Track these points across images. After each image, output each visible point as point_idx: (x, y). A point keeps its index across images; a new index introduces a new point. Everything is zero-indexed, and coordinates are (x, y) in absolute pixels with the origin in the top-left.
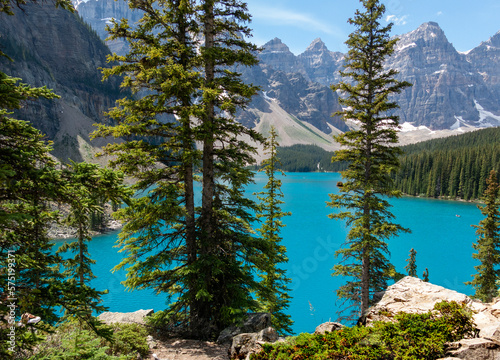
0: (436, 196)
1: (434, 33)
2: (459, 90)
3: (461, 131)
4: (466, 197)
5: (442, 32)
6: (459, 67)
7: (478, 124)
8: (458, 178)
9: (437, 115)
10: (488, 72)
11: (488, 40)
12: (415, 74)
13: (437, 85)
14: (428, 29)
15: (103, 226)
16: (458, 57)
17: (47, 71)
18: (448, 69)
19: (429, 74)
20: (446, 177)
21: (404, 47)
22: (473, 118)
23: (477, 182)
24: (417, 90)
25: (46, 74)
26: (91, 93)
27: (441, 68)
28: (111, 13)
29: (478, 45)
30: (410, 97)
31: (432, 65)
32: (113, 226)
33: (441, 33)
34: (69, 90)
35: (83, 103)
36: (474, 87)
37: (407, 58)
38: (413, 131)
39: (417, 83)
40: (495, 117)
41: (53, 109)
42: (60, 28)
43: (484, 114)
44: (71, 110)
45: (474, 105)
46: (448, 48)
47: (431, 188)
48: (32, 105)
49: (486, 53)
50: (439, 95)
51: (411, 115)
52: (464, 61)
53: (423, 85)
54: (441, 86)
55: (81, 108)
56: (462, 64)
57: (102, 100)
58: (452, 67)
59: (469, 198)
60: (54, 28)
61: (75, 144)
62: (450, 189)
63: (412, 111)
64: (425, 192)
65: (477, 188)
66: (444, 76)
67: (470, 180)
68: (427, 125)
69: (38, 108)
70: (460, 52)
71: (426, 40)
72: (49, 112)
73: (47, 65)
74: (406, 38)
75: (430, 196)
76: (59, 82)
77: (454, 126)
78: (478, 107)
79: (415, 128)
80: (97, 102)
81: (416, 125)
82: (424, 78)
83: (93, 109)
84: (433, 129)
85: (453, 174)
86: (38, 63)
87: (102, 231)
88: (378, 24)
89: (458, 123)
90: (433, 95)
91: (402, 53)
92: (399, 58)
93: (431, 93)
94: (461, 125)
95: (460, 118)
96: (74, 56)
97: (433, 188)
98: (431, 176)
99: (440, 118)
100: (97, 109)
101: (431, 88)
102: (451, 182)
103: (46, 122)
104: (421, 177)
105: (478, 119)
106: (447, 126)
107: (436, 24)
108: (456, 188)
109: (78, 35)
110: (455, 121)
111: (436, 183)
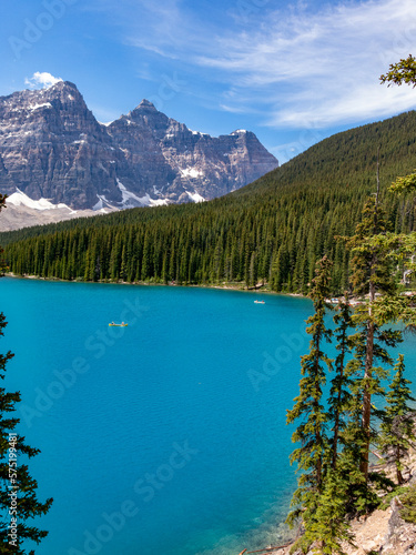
0: (96, 279)
1: (72, 95)
2: (100, 165)
3: (103, 211)
4: (129, 279)
5: (81, 97)
6: (100, 140)
7: (121, 205)
8: (119, 257)
9: (79, 193)
10: (129, 149)
11: (128, 114)
12: (51, 140)
13: (77, 156)
14: (65, 89)
16: (99, 128)
18: (88, 140)
19: (67, 143)
20: (107, 256)
21: (37, 106)
22: (115, 198)
23: (141, 262)
24: (55, 160)
27: (81, 138)
29: (119, 118)
30: (47, 168)
31: (70, 133)
33: (79, 97)
36: (116, 164)
37: (41, 120)
38: (51, 210)
39: (54, 152)
40: (138, 199)
43: (127, 195)
45: (117, 184)
46: (87, 116)
47: (90, 269)
49: (127, 128)
50: (80, 168)
51: (49, 190)
52: (105, 133)
53: (62, 155)
54: (81, 158)
56: (103, 137)
58: (93, 139)
59: (132, 280)
62: (111, 270)
63: (50, 185)
64: (82, 275)
65: (141, 268)
66: (84, 147)
67: (133, 259)
68: (68, 204)
70: (101, 123)
71: (63, 101)
74: (40, 96)
75: (89, 280)
77: (97, 205)
78: (121, 186)
79: (54, 207)
81: (55, 202)
82: (63, 147)
84: (75, 209)
85: (114, 253)
89: (101, 202)
90: (73, 168)
91: (35, 113)
92: (31, 119)
93: (71, 165)
94: (104, 206)
95: (103, 197)
97: (92, 269)
98: (89, 255)
99: (82, 196)
101: (71, 160)
102: (112, 262)
104: (76, 256)
105: (121, 199)
106: (89, 205)
107: (74, 86)
108: (118, 269)
110: (97, 200)
111: (96, 263)
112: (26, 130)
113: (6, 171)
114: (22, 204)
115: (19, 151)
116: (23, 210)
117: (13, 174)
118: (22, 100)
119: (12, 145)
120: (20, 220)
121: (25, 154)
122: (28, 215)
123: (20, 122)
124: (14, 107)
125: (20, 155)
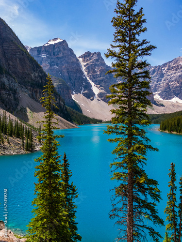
15: (32, 149)
17: (14, 78)
25: (14, 80)
26: (33, 88)
28: (44, 52)
32: (37, 149)
34: (24, 87)
35: (30, 92)
41: (16, 96)
42: (20, 59)
44: (24, 96)
48: (7, 94)
55: (29, 95)
57: (38, 91)
60: (18, 59)
61: (26, 111)
69: (10, 95)
72: (14, 97)
73: (14, 76)
76: (19, 83)
80: (36, 92)
83: (34, 95)
86: (10, 75)
87: (31, 151)
88: (133, 10)
96: (26, 71)
100: (36, 95)
103: (13, 101)
109: (28, 62)
112: (178, 72)
113: (171, 89)
114: (177, 102)
115: (176, 81)
116: (177, 104)
117: (173, 90)
118: (177, 61)
119: (173, 79)
120: (176, 108)
121: (178, 82)
122: (179, 106)
123: (176, 70)
124: (174, 64)
125: (176, 83)
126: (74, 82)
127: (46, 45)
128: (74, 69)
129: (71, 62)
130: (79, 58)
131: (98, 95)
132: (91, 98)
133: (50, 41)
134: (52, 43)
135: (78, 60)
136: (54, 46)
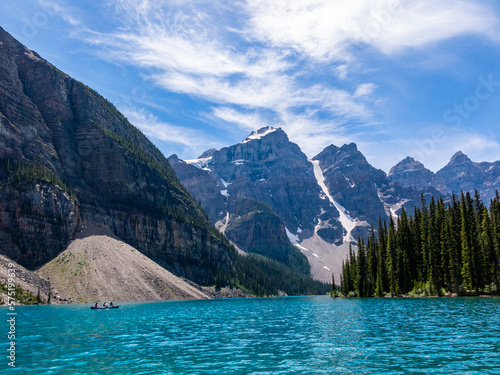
26: (129, 213)
28: (240, 155)
34: (102, 211)
42: (106, 156)
55: (113, 228)
57: (141, 219)
72: (56, 230)
83: (129, 229)
96: (117, 179)
100: (134, 228)
103: (50, 240)
126: (300, 209)
127: (245, 142)
128: (299, 183)
129: (294, 170)
130: (314, 159)
131: (352, 232)
132: (337, 241)
133: (252, 133)
134: (257, 136)
135: (311, 165)
136: (259, 142)
